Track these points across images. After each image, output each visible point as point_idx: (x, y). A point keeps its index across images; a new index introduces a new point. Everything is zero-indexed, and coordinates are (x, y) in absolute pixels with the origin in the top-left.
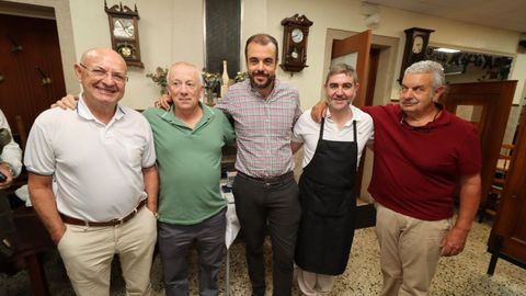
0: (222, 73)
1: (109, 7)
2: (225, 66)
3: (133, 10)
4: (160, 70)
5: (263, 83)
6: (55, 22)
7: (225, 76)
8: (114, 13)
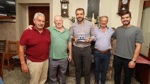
0: (92, 17)
1: (61, 1)
2: (93, 15)
3: (67, 1)
4: (72, 17)
5: (81, 20)
6: (49, 7)
7: (93, 18)
8: (62, 3)
